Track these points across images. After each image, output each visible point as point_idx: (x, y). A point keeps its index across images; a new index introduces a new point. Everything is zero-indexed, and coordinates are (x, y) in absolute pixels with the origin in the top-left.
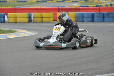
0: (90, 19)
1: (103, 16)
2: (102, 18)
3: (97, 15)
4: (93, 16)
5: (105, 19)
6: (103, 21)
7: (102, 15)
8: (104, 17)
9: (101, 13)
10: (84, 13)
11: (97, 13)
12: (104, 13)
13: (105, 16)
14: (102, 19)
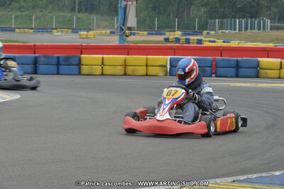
0: (30, 68)
1: (56, 63)
2: (55, 67)
3: (45, 61)
4: (36, 62)
5: (61, 67)
6: (56, 72)
7: (54, 61)
8: (58, 64)
9: (54, 57)
10: (17, 55)
11: (44, 57)
12: (58, 57)
13: (61, 62)
14: (53, 68)
